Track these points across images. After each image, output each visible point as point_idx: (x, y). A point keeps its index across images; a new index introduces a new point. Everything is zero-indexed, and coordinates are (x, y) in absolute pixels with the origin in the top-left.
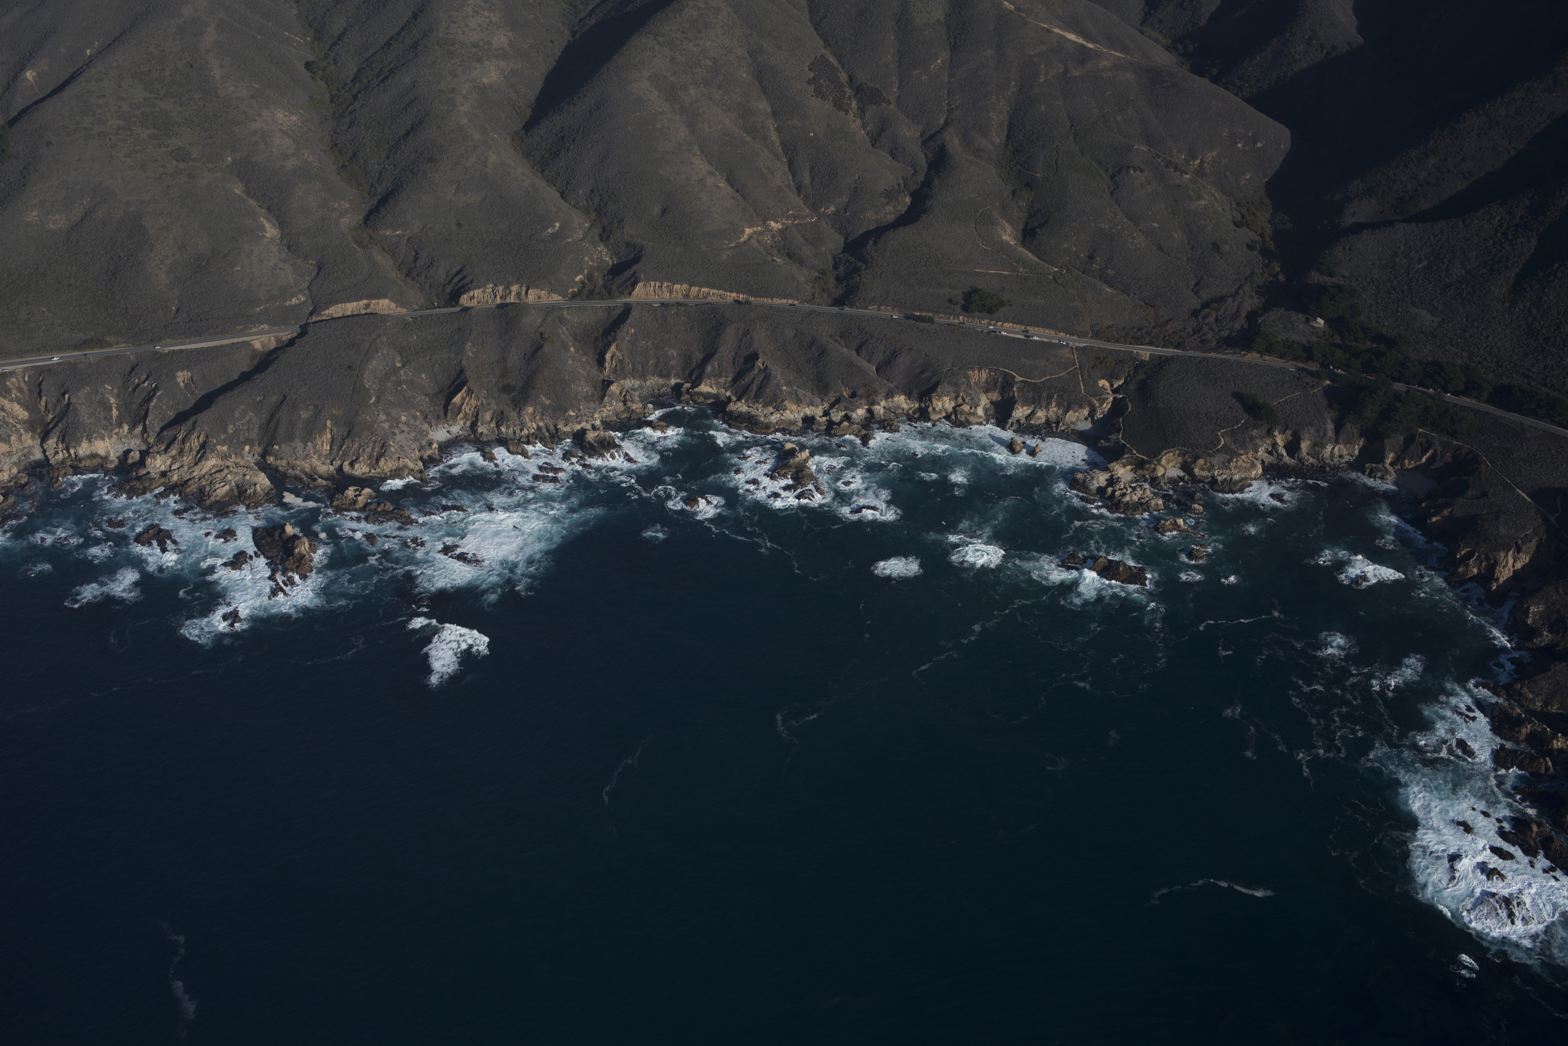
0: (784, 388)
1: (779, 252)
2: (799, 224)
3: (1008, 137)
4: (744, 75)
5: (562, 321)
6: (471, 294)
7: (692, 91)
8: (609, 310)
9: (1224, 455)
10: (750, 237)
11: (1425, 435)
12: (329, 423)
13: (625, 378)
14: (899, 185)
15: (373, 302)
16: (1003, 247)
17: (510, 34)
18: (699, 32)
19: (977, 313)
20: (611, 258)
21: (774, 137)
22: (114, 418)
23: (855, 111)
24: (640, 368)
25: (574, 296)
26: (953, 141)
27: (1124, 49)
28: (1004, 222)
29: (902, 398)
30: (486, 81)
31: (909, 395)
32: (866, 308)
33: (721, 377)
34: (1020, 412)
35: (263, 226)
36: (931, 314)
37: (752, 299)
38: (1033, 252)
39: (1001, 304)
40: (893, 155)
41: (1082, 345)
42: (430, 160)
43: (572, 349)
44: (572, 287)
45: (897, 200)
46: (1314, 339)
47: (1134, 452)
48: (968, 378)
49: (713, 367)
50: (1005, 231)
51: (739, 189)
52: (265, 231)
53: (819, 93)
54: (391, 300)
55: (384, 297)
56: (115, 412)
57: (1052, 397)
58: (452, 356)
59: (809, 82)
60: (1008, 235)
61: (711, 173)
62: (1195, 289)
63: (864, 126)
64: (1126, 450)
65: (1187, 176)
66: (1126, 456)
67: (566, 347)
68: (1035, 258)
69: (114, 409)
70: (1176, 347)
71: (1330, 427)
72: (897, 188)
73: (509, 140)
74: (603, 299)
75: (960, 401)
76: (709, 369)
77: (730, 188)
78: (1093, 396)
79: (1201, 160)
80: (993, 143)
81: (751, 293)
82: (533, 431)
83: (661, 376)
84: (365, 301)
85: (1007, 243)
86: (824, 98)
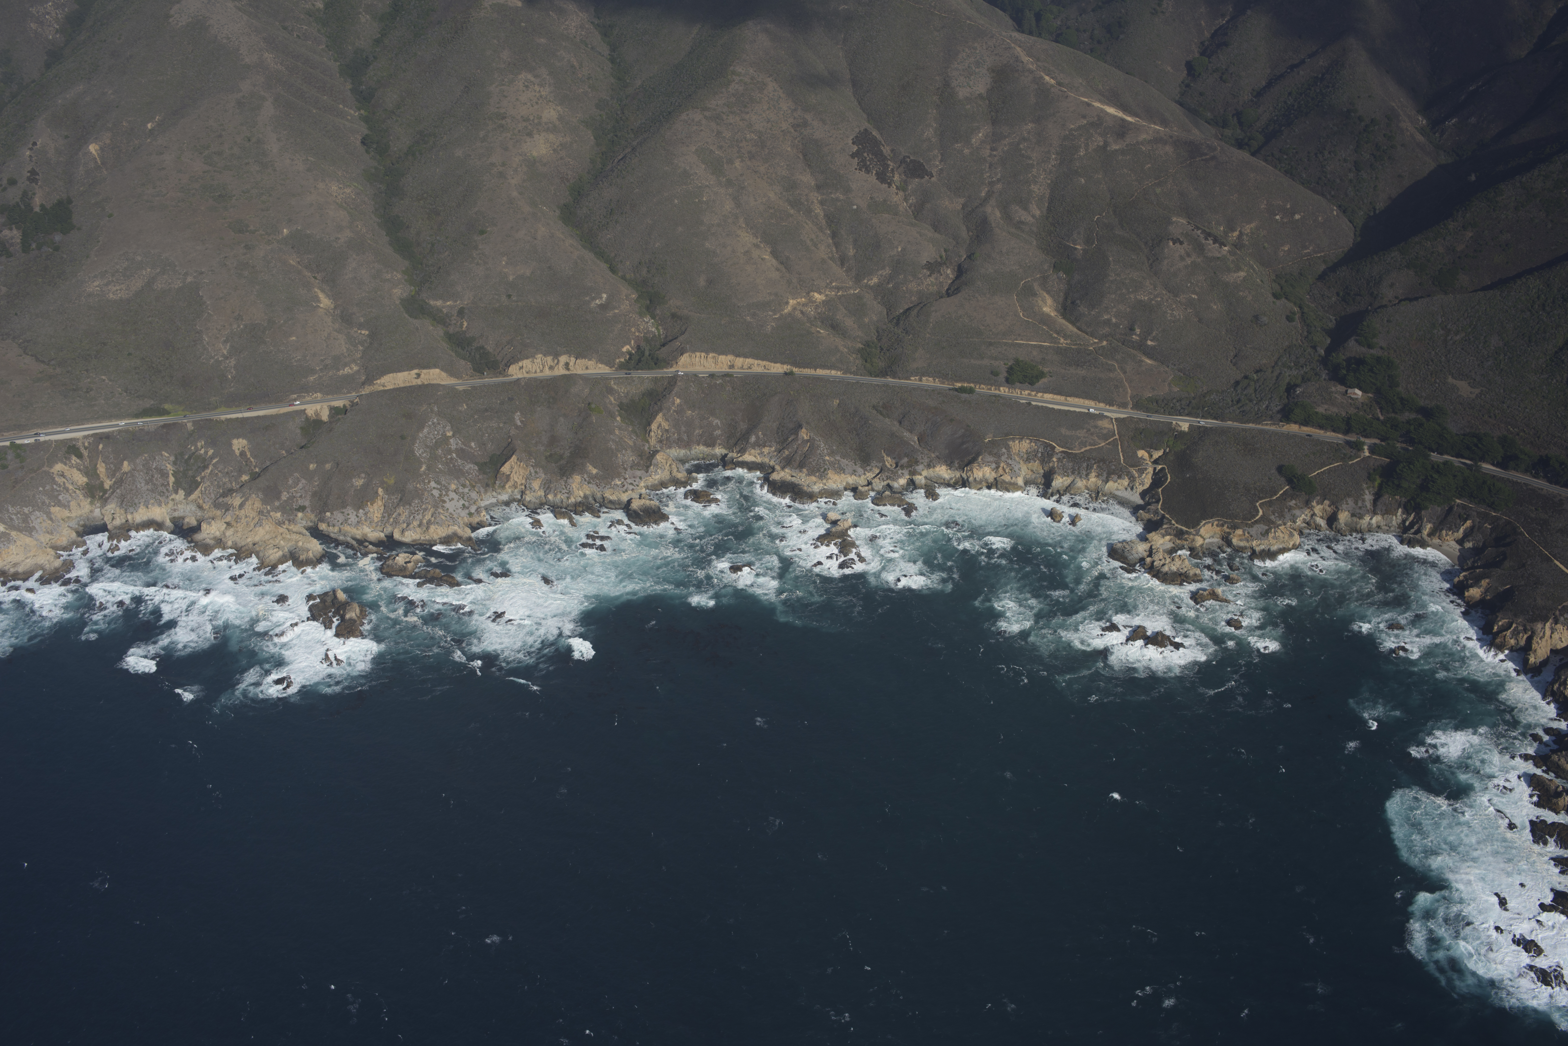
0: (827, 458)
1: (822, 322)
2: (843, 296)
3: (1049, 209)
4: (789, 149)
5: (610, 391)
6: (520, 364)
7: (737, 164)
8: (656, 380)
9: (1262, 525)
10: (794, 309)
11: (1464, 507)
12: (380, 490)
13: (670, 447)
14: (941, 257)
15: (425, 371)
16: (1045, 320)
17: (559, 108)
18: (745, 106)
19: (1018, 384)
20: (657, 328)
21: (818, 210)
22: (171, 485)
23: (898, 184)
24: (685, 438)
25: (622, 366)
26: (994, 213)
27: (1164, 122)
28: (1045, 294)
29: (944, 467)
30: (535, 154)
31: (950, 465)
32: (908, 378)
33: (764, 446)
34: (1059, 482)
35: (317, 297)
36: (972, 385)
37: (795, 370)
38: (1073, 323)
39: (1042, 375)
40: (936, 228)
41: (1123, 416)
42: (482, 232)
43: (618, 419)
44: (619, 357)
45: (939, 272)
46: (1352, 411)
47: (1173, 522)
48: (1008, 448)
49: (758, 437)
50: (1045, 303)
51: (785, 263)
52: (319, 301)
53: (864, 167)
54: (442, 370)
55: (435, 367)
56: (172, 479)
57: (1092, 468)
58: (501, 425)
59: (853, 156)
60: (1048, 307)
61: (757, 246)
62: (1234, 361)
63: (906, 199)
64: (1165, 521)
65: (1226, 248)
66: (1165, 526)
67: (613, 417)
68: (1075, 330)
69: (171, 475)
70: (1215, 418)
71: (1368, 497)
72: (939, 260)
73: (558, 212)
74: (649, 369)
75: (1000, 470)
76: (753, 439)
77: (774, 260)
78: (1132, 466)
79: (1240, 231)
80: (1033, 216)
81: (796, 364)
82: (580, 499)
83: (707, 445)
84: (416, 371)
85: (1049, 316)
86: (868, 171)
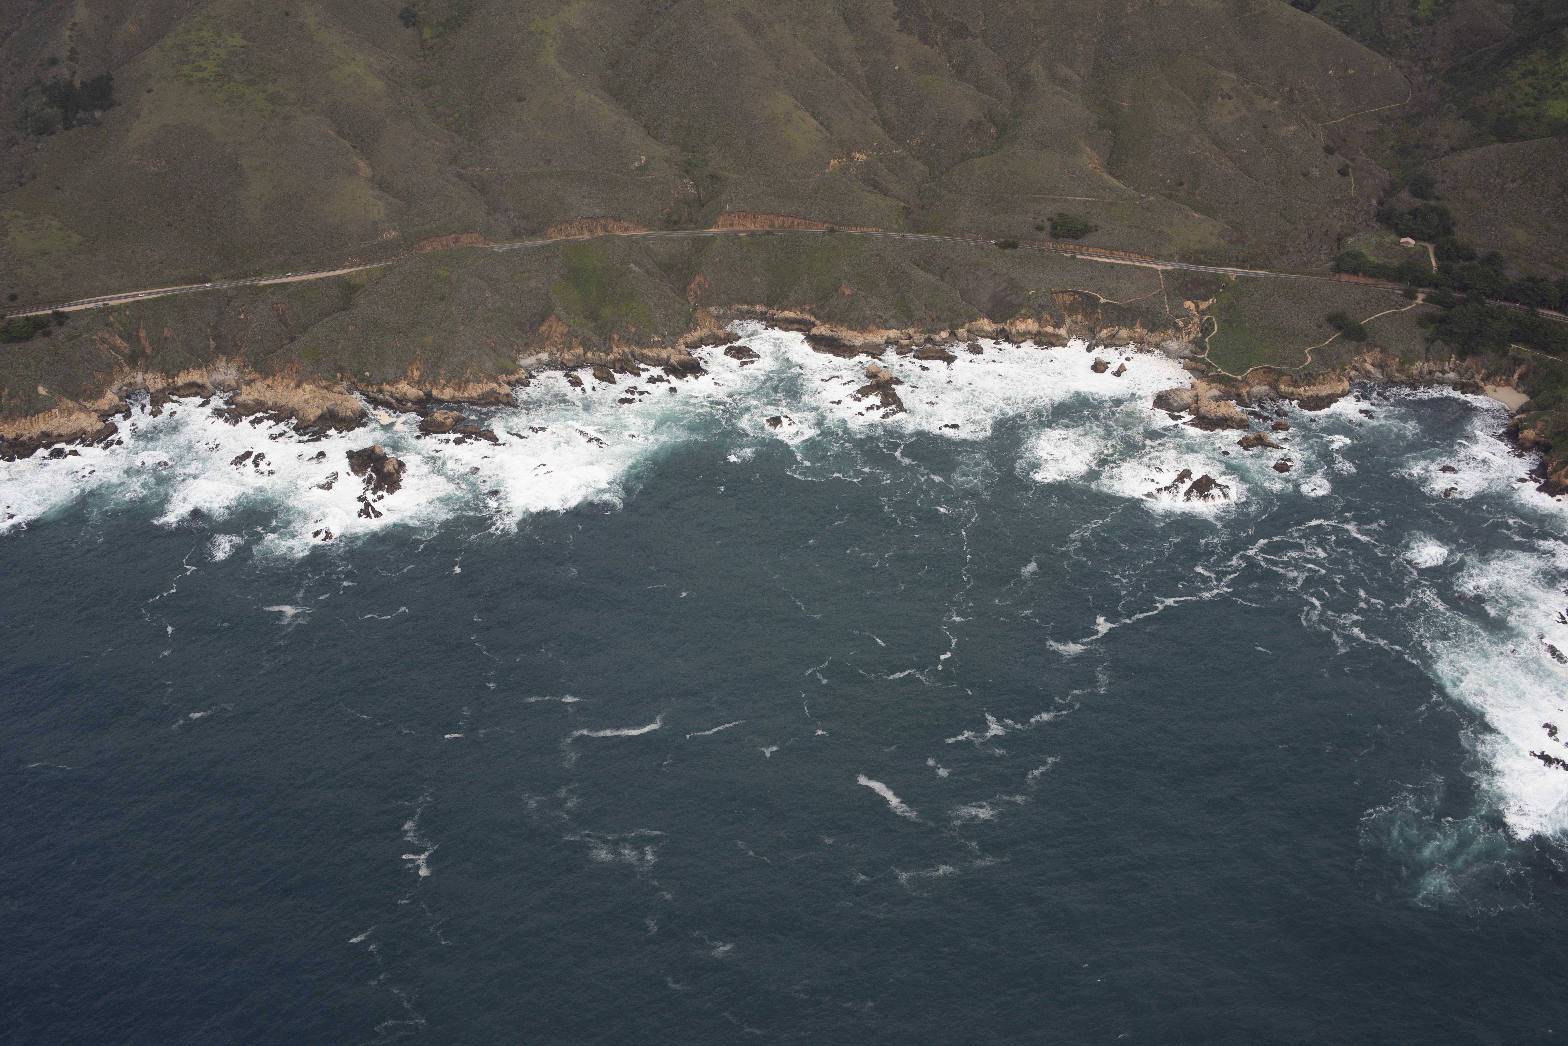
0: (869, 313)
1: (864, 182)
2: (884, 156)
3: (1095, 67)
4: (831, 12)
5: (648, 251)
6: (559, 227)
7: (777, 27)
8: (692, 240)
10: (835, 169)
11: (1518, 351)
12: (418, 350)
13: (710, 306)
14: (984, 116)
15: (463, 236)
16: (1090, 176)
19: (1062, 239)
20: (697, 190)
21: (859, 72)
22: (212, 350)
23: (941, 45)
24: (725, 296)
26: (1038, 72)
28: (1090, 150)
29: (986, 321)
30: (573, 22)
31: (992, 318)
33: (805, 304)
34: (1103, 333)
35: (356, 165)
37: (836, 228)
38: (1118, 178)
39: (1087, 230)
40: (979, 88)
41: (1169, 268)
43: (657, 278)
44: (658, 219)
45: (982, 131)
46: (1405, 259)
47: (1220, 370)
48: (1052, 301)
50: (1091, 159)
51: (825, 124)
52: (358, 169)
53: (905, 28)
54: (480, 234)
55: (474, 232)
56: (213, 344)
57: (1136, 319)
58: (540, 286)
59: (894, 17)
60: (1093, 163)
61: (796, 107)
62: (1284, 213)
63: (949, 60)
64: (1212, 369)
65: (1276, 103)
66: (1212, 374)
67: (652, 276)
68: (1122, 186)
69: (211, 340)
70: (1264, 269)
71: (1420, 344)
72: (982, 119)
73: (596, 78)
74: (688, 229)
75: (1044, 322)
76: (792, 296)
77: (814, 121)
78: (1179, 317)
79: (1291, 87)
80: (1079, 74)
81: (835, 222)
82: (619, 356)
83: (746, 303)
84: (454, 236)
85: (1092, 171)
86: (910, 32)
